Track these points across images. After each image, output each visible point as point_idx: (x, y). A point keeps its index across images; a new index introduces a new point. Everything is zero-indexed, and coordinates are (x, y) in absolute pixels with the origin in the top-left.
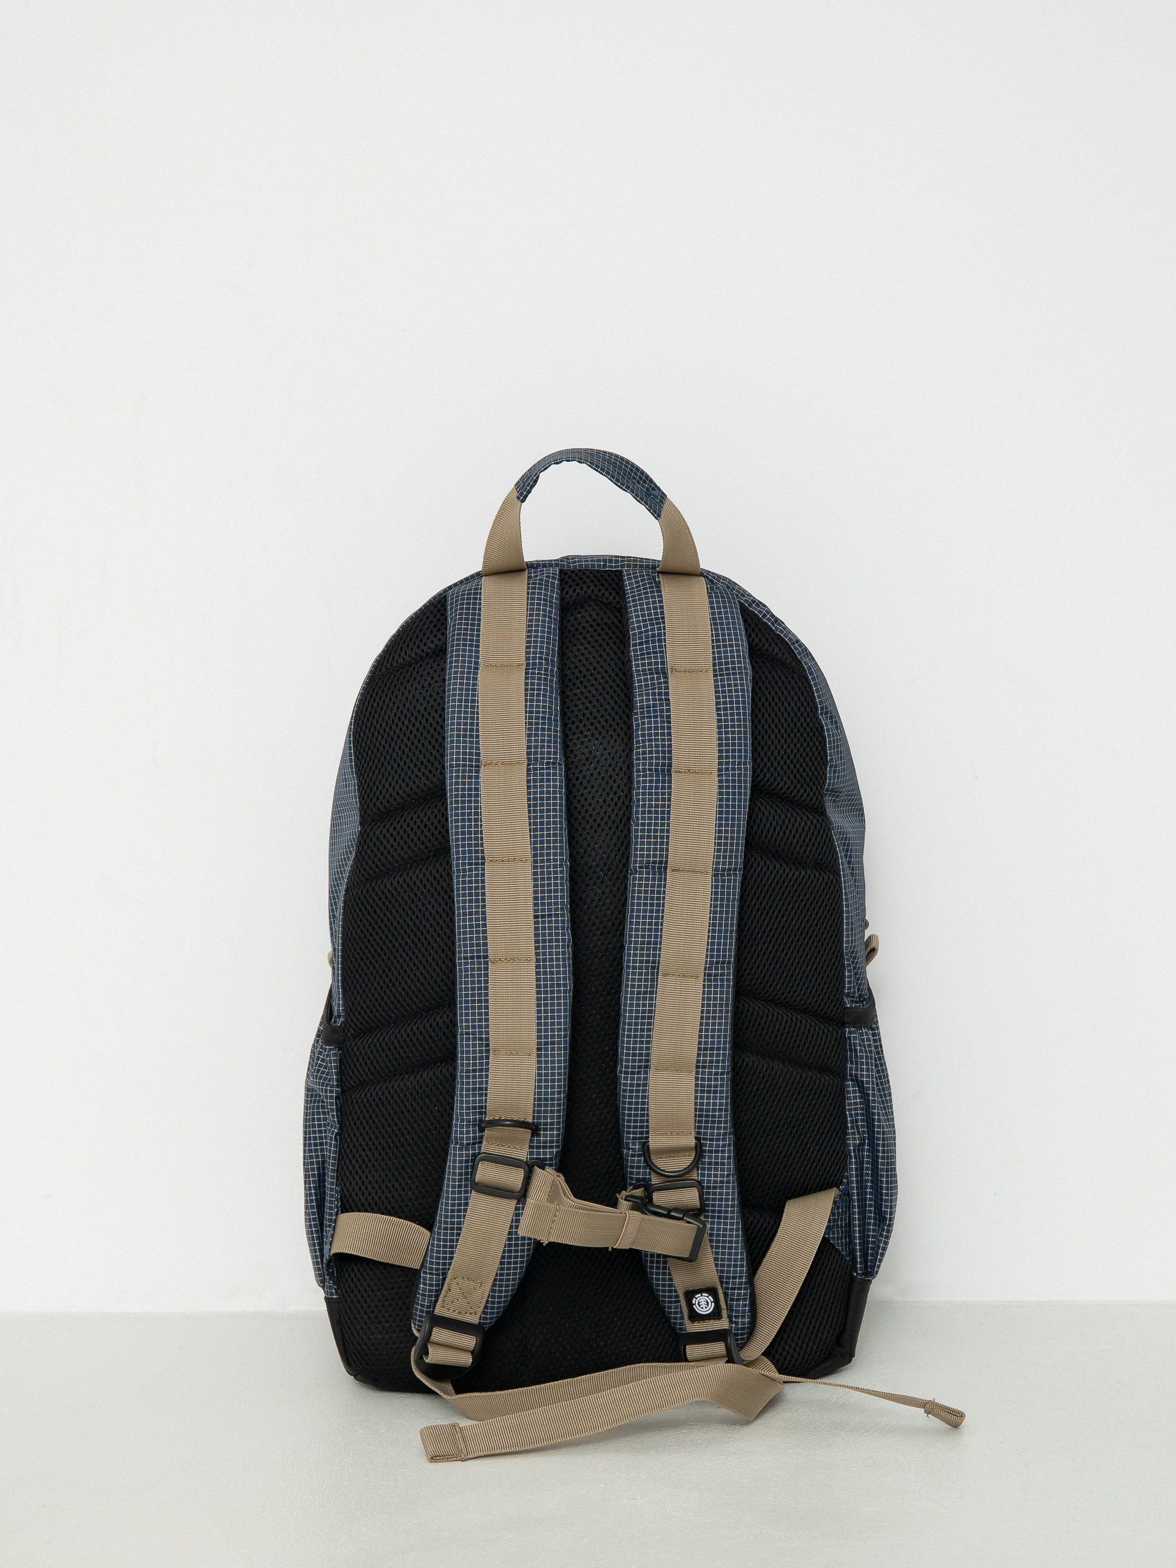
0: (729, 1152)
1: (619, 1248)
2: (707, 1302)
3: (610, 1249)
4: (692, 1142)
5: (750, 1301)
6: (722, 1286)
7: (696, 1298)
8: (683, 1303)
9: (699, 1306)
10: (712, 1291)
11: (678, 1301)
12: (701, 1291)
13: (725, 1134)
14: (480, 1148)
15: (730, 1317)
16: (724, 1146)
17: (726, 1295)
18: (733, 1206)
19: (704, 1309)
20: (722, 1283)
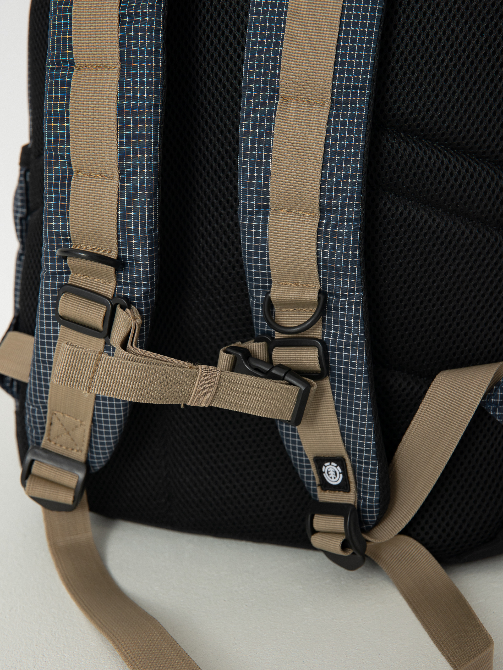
0: (357, 311)
1: (193, 405)
2: (335, 472)
3: (182, 406)
4: (314, 296)
5: (378, 478)
6: (350, 458)
7: (326, 466)
8: (313, 469)
9: (329, 475)
10: (340, 461)
11: (310, 467)
12: (331, 459)
13: (352, 291)
14: (67, 279)
15: (358, 491)
16: (350, 304)
17: (354, 467)
18: (360, 372)
19: (333, 480)
20: (349, 454)
